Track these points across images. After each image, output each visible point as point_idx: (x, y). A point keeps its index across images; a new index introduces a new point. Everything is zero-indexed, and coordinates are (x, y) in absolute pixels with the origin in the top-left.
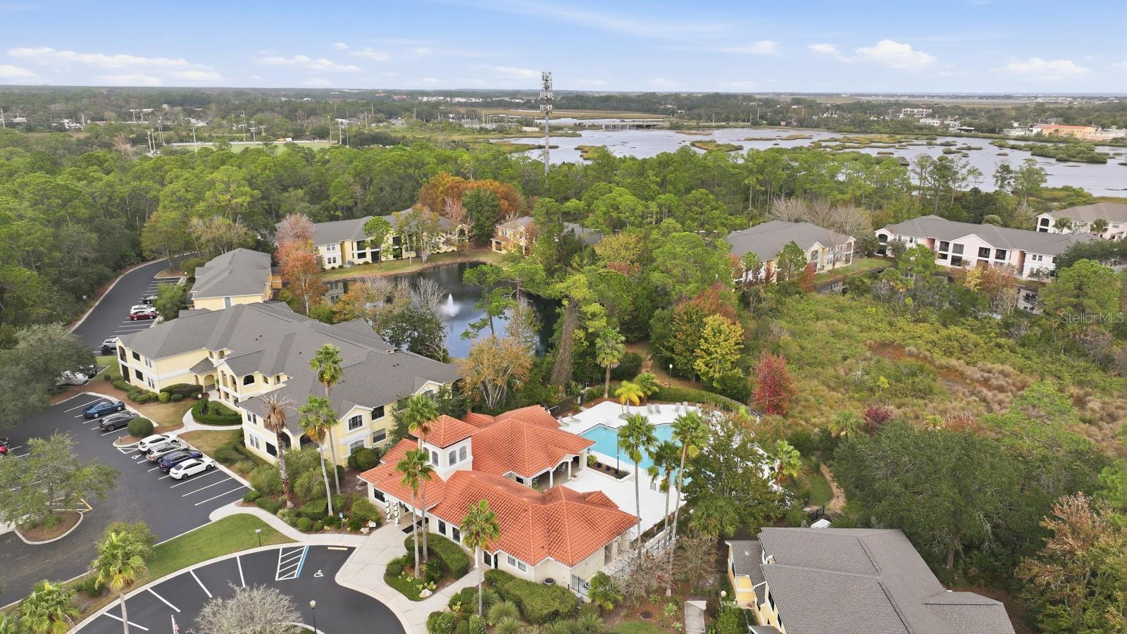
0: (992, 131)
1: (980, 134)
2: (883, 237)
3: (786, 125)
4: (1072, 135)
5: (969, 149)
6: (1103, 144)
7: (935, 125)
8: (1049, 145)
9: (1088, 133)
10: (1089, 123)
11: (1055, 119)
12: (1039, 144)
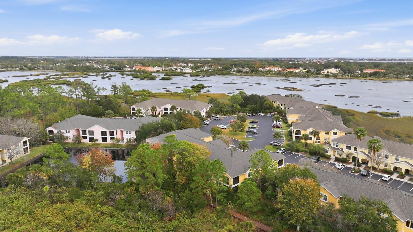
0: (120, 69)
1: (116, 70)
2: (51, 132)
3: (37, 69)
4: (145, 70)
5: (111, 76)
6: (154, 72)
7: (100, 67)
8: (138, 73)
9: (149, 69)
10: (149, 66)
11: (139, 64)
12: (135, 73)
